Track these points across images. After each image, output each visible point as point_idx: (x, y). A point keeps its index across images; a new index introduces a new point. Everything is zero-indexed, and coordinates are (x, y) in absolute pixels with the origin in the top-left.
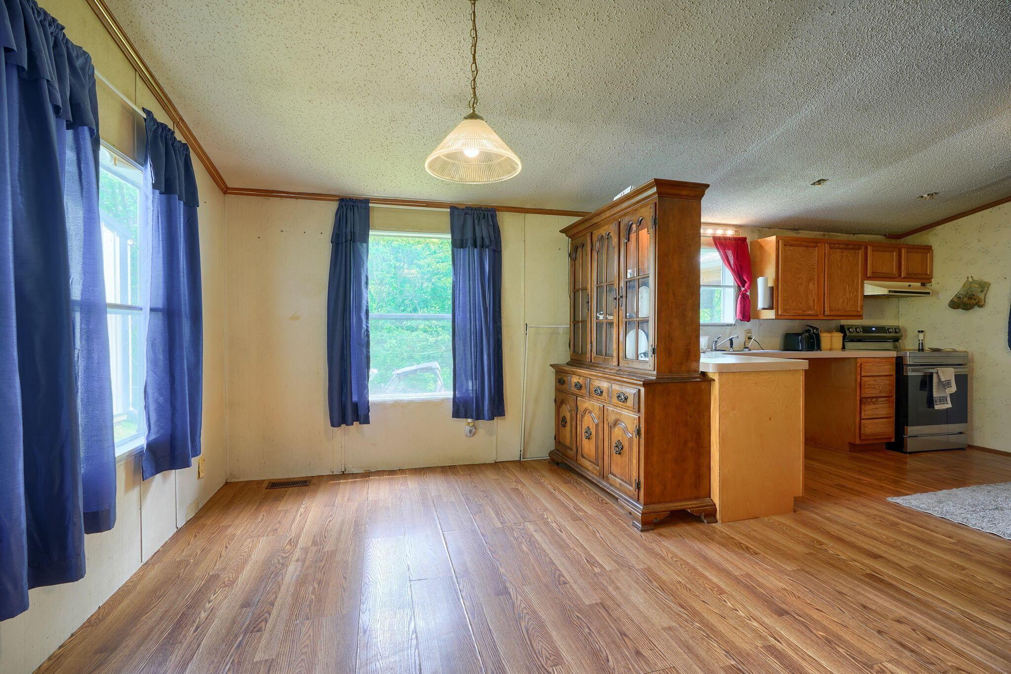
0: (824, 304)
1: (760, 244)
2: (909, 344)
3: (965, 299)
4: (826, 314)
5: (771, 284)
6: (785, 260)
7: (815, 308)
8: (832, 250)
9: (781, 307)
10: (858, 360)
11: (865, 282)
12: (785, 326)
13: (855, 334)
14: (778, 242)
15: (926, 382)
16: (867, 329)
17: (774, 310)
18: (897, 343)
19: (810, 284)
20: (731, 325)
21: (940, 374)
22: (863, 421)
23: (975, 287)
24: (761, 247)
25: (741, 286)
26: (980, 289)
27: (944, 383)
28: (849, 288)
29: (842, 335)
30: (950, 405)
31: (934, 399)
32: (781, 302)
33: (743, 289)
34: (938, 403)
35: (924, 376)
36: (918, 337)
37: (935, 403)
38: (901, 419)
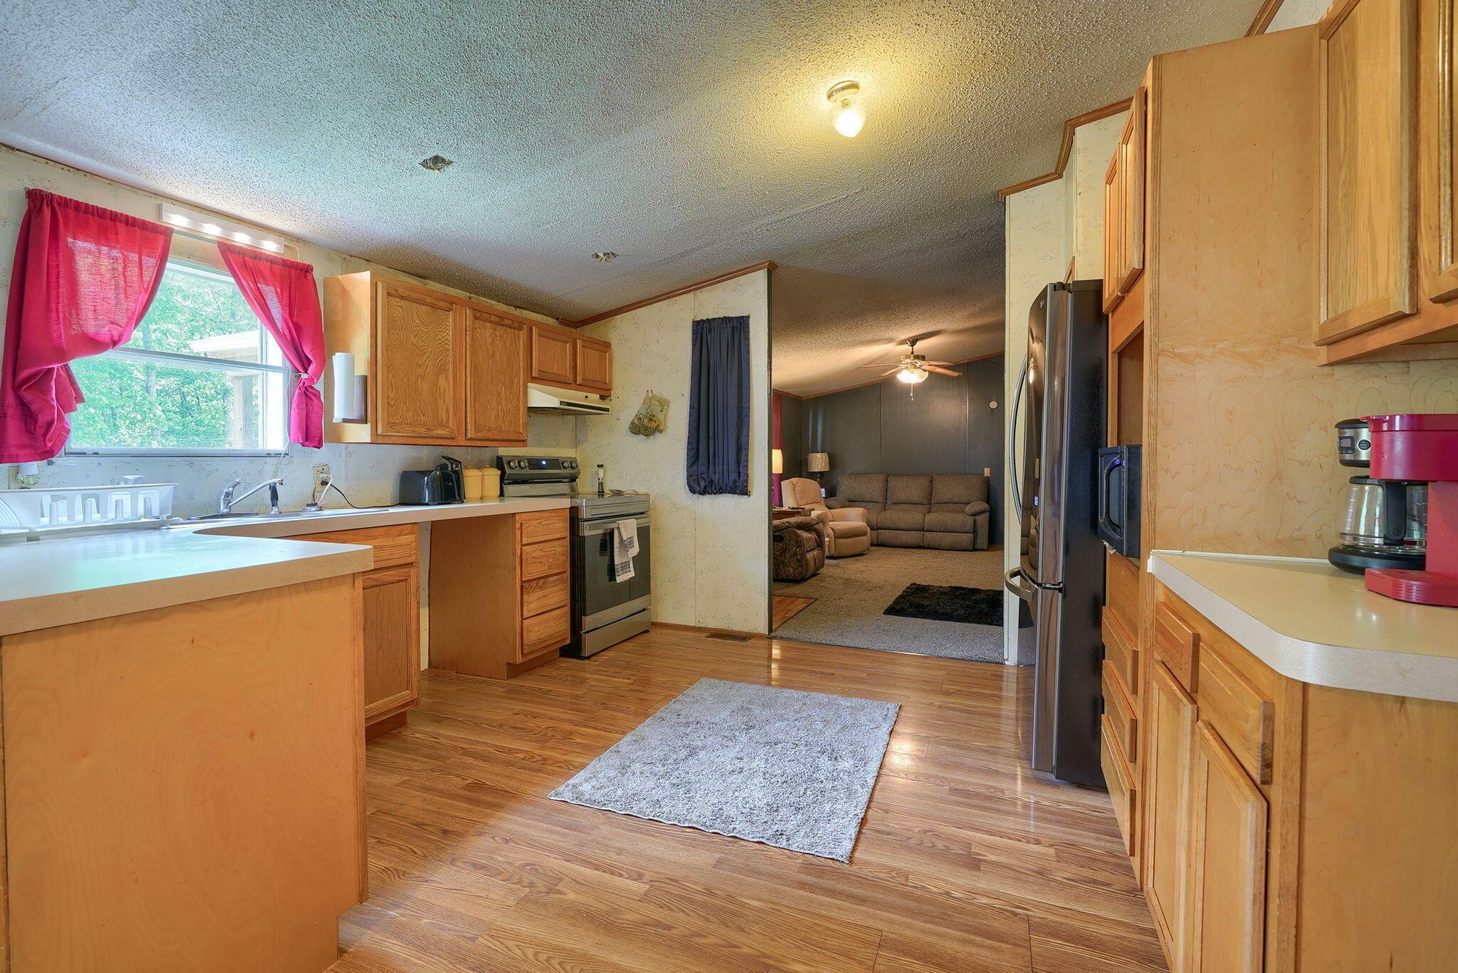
0: (466, 418)
1: (342, 286)
2: (586, 484)
3: (646, 421)
4: (469, 436)
5: (362, 369)
6: (390, 324)
7: (451, 424)
8: (477, 322)
9: (383, 419)
10: (517, 518)
11: (529, 384)
12: (399, 457)
13: (517, 471)
14: (374, 286)
15: (607, 543)
16: (534, 463)
17: (368, 426)
18: (574, 483)
19: (440, 378)
20: (278, 455)
21: (621, 530)
22: (526, 622)
23: (655, 405)
24: (344, 293)
25: (300, 369)
26: (660, 408)
27: (626, 542)
28: (506, 393)
29: (499, 472)
30: (632, 574)
31: (616, 567)
32: (383, 410)
33: (304, 376)
34: (621, 573)
35: (605, 534)
36: (597, 474)
37: (617, 574)
38: (578, 607)
